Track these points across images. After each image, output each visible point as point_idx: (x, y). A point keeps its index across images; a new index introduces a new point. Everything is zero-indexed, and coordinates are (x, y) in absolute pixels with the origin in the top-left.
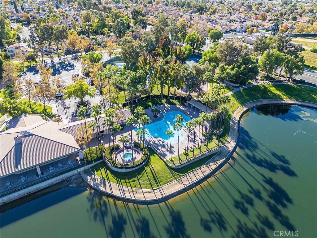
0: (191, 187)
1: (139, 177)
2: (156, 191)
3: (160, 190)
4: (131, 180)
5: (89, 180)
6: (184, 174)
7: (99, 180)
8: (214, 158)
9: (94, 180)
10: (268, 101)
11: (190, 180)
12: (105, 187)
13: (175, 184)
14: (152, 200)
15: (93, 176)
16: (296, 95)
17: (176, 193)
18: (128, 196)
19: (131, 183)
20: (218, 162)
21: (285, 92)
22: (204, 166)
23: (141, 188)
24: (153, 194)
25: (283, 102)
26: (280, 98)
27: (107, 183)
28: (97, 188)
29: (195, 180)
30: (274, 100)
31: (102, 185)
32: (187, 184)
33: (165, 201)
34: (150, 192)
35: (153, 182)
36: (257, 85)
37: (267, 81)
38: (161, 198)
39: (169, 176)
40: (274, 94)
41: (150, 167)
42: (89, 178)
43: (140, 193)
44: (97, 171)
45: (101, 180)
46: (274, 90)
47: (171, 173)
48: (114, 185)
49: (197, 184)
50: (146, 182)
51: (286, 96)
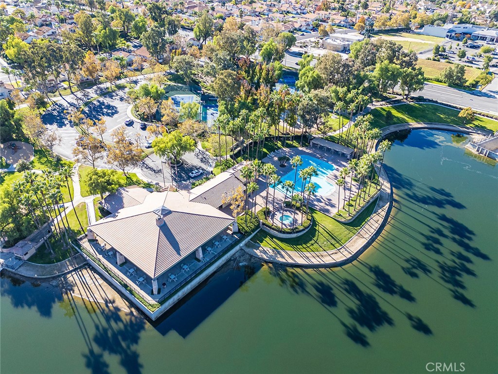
0: (373, 240)
1: (315, 239)
2: (341, 251)
3: (345, 248)
4: (308, 245)
5: (259, 254)
6: (359, 228)
7: (270, 251)
8: (378, 205)
9: (265, 252)
10: (395, 127)
11: (368, 232)
12: (283, 257)
13: (356, 239)
14: (343, 261)
15: (260, 248)
16: (422, 117)
17: (363, 249)
18: (315, 261)
19: (311, 247)
20: (384, 208)
21: (409, 114)
22: (374, 214)
23: (325, 251)
24: (339, 255)
25: (410, 126)
26: (406, 122)
27: (283, 253)
28: (275, 261)
29: (373, 231)
30: (401, 126)
31: (279, 256)
32: (368, 237)
33: (356, 259)
34: (336, 253)
35: (333, 242)
36: (375, 109)
37: (384, 103)
38: (350, 257)
39: (346, 232)
40: (397, 118)
41: (321, 226)
42: (257, 252)
43: (326, 256)
44: (262, 242)
45: (273, 252)
46: (394, 112)
47: (346, 229)
48: (293, 253)
49: (377, 235)
50: (325, 243)
51: (411, 119)
